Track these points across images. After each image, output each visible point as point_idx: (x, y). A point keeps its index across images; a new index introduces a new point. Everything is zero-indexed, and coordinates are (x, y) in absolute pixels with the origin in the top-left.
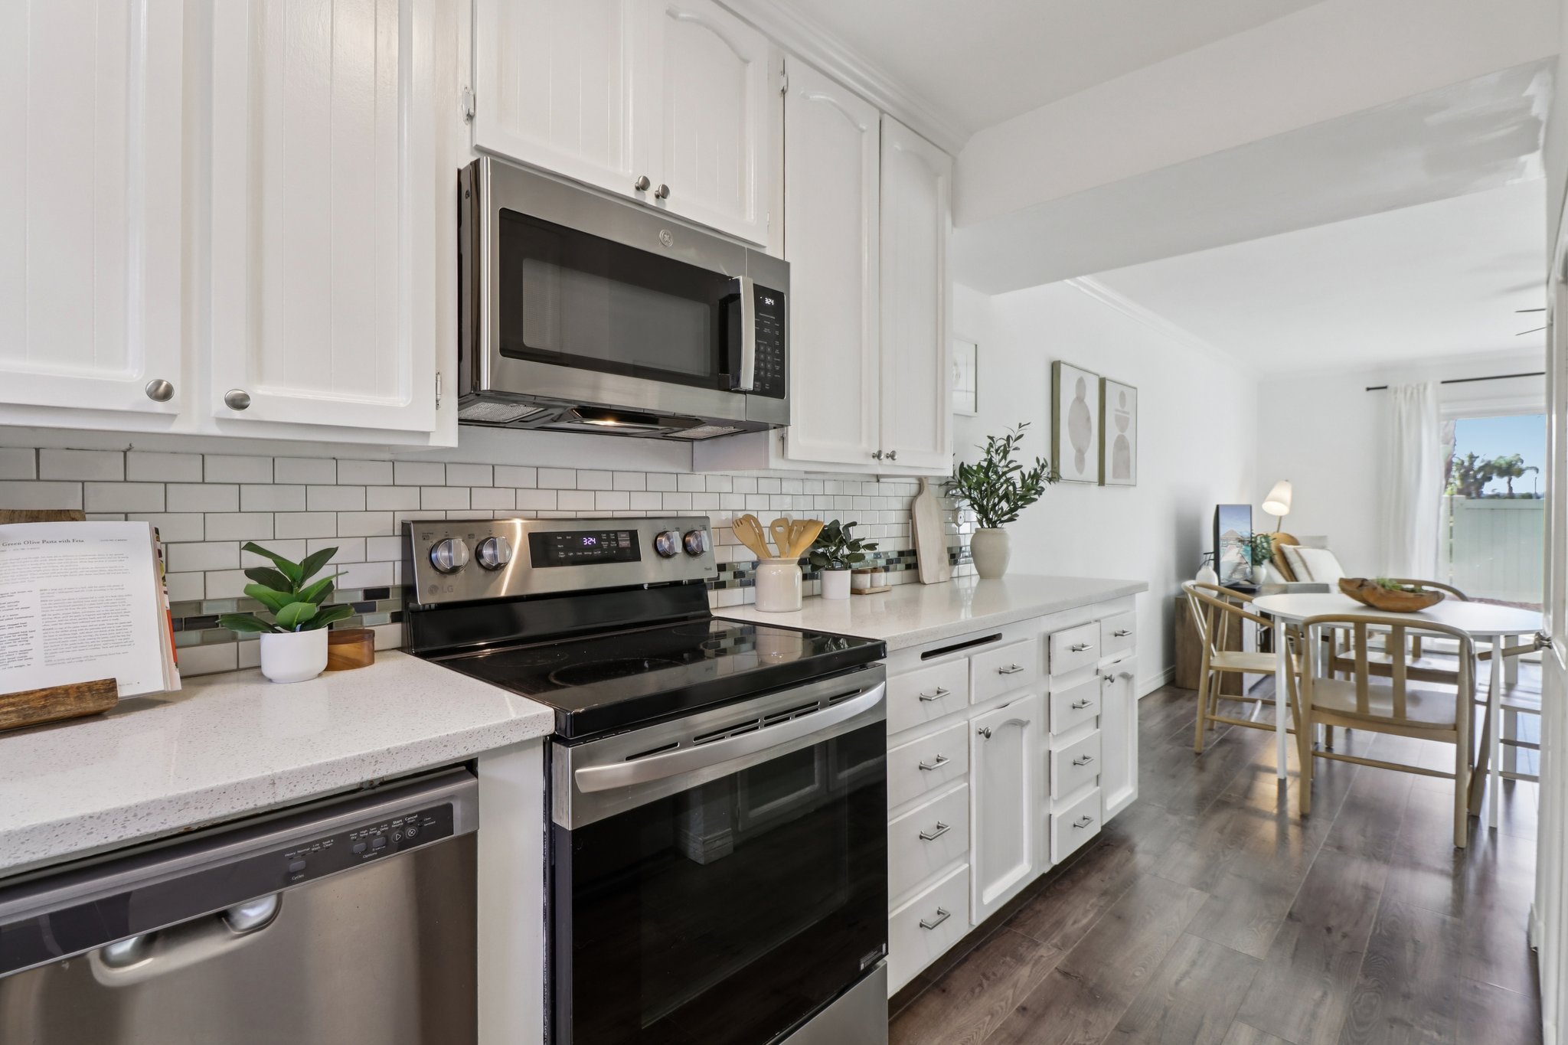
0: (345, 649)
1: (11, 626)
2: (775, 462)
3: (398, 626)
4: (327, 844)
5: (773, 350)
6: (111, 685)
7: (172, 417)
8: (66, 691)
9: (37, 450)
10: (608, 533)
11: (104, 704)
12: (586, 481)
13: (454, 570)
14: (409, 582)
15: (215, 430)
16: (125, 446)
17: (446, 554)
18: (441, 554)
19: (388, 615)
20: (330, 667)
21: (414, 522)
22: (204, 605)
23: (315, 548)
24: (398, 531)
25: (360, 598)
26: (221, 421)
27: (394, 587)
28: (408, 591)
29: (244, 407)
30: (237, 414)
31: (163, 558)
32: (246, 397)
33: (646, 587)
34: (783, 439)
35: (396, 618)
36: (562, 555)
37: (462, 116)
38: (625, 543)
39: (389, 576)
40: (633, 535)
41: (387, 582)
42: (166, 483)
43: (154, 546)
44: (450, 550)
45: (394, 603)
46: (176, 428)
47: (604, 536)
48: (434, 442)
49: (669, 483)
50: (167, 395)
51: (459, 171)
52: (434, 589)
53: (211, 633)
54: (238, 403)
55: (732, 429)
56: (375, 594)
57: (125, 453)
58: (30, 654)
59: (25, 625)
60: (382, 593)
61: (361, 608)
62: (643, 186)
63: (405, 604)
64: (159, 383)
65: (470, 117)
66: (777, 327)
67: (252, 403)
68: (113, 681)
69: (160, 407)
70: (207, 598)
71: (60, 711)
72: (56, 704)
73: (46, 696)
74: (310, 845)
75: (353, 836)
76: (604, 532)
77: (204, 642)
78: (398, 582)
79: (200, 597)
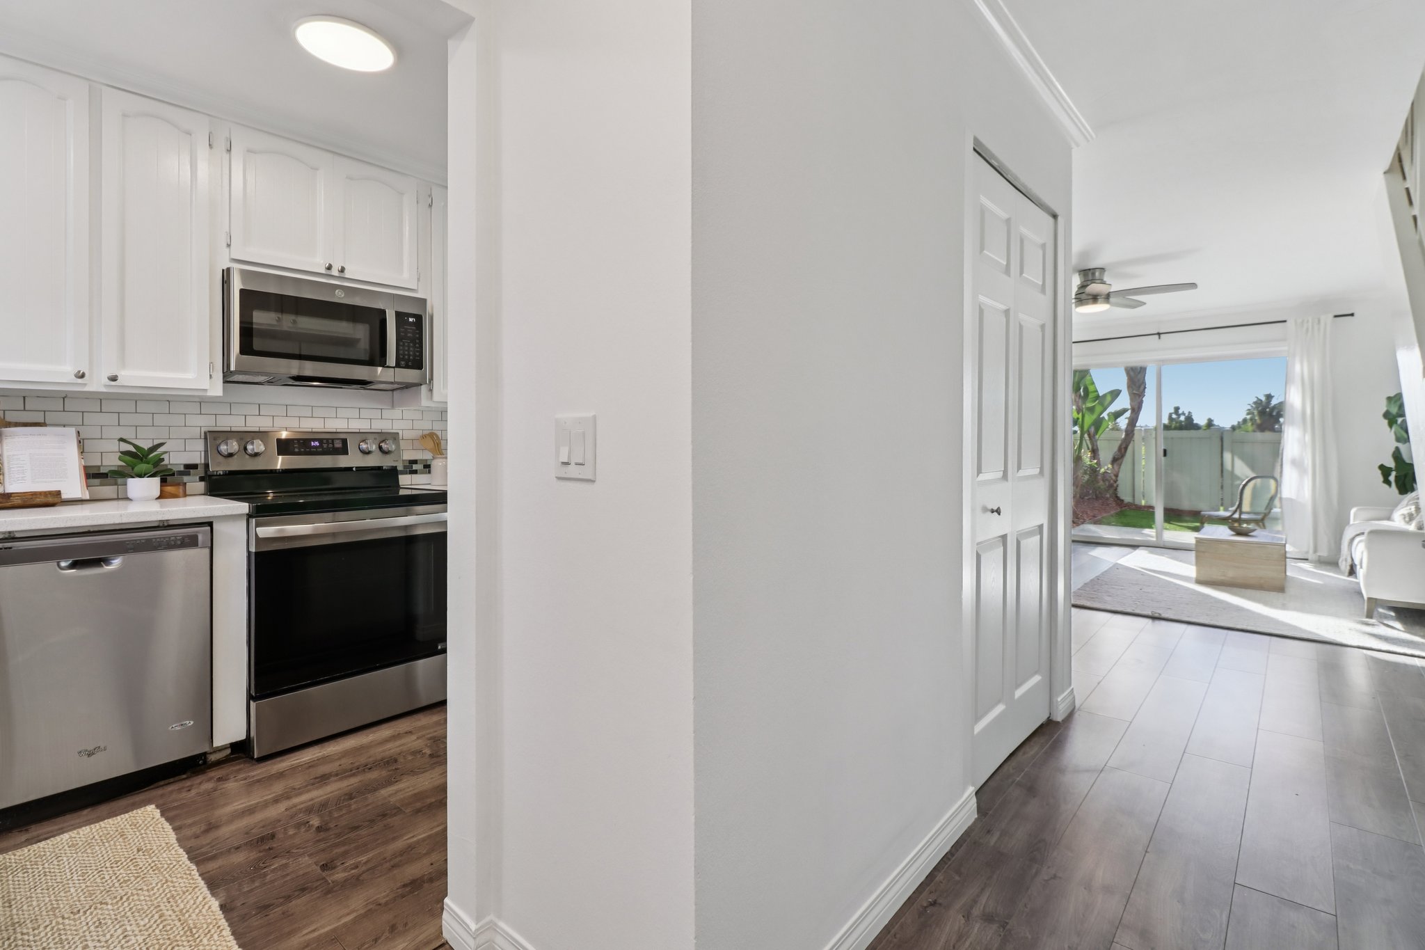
0: (169, 489)
1: (17, 467)
2: (425, 402)
3: (203, 483)
4: (143, 541)
5: (415, 345)
6: (58, 493)
7: (85, 384)
8: (41, 493)
9: (24, 397)
10: (327, 440)
11: (56, 500)
12: (317, 412)
13: (231, 455)
14: (207, 462)
15: (104, 390)
16: (64, 395)
17: (225, 447)
18: (223, 448)
19: (198, 478)
20: (160, 497)
21: (209, 432)
22: (102, 468)
23: (156, 442)
24: (203, 437)
25: (182, 468)
26: (106, 386)
27: (200, 464)
28: (207, 466)
29: (116, 380)
30: (113, 383)
31: (82, 444)
32: (117, 376)
33: (354, 469)
34: (431, 390)
35: (202, 479)
36: (297, 450)
37: (225, 245)
38: (338, 445)
39: (197, 458)
40: (344, 442)
41: (197, 461)
42: (83, 412)
43: (77, 439)
44: (227, 446)
45: (201, 472)
46: (87, 389)
47: (325, 441)
48: (210, 394)
49: (377, 414)
50: (83, 376)
51: (223, 270)
52: (219, 464)
53: (105, 480)
54: (114, 379)
55: (399, 386)
56: (190, 467)
57: (64, 399)
58: (25, 478)
59: (23, 467)
60: (195, 466)
61: (181, 473)
62: (329, 268)
63: (206, 472)
64: (79, 372)
65: (229, 246)
66: (417, 333)
67: (119, 378)
68: (60, 491)
69: (80, 381)
70: (103, 464)
71: (38, 501)
72: (36, 498)
73: (32, 495)
74: (136, 540)
75: (154, 540)
76: (325, 439)
77: (101, 485)
78: (203, 462)
79: (99, 464)
